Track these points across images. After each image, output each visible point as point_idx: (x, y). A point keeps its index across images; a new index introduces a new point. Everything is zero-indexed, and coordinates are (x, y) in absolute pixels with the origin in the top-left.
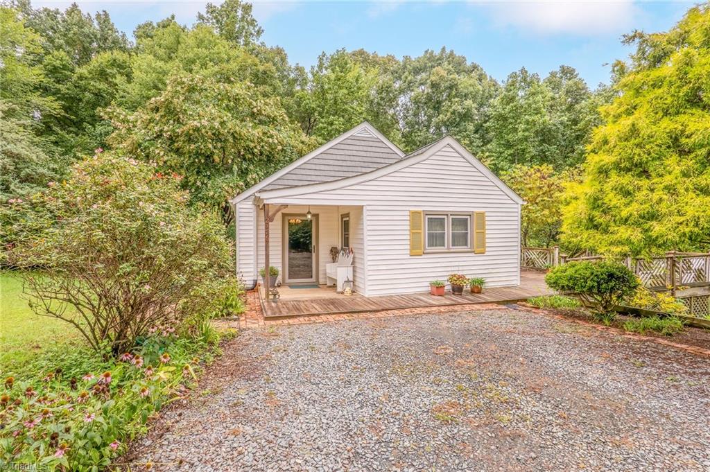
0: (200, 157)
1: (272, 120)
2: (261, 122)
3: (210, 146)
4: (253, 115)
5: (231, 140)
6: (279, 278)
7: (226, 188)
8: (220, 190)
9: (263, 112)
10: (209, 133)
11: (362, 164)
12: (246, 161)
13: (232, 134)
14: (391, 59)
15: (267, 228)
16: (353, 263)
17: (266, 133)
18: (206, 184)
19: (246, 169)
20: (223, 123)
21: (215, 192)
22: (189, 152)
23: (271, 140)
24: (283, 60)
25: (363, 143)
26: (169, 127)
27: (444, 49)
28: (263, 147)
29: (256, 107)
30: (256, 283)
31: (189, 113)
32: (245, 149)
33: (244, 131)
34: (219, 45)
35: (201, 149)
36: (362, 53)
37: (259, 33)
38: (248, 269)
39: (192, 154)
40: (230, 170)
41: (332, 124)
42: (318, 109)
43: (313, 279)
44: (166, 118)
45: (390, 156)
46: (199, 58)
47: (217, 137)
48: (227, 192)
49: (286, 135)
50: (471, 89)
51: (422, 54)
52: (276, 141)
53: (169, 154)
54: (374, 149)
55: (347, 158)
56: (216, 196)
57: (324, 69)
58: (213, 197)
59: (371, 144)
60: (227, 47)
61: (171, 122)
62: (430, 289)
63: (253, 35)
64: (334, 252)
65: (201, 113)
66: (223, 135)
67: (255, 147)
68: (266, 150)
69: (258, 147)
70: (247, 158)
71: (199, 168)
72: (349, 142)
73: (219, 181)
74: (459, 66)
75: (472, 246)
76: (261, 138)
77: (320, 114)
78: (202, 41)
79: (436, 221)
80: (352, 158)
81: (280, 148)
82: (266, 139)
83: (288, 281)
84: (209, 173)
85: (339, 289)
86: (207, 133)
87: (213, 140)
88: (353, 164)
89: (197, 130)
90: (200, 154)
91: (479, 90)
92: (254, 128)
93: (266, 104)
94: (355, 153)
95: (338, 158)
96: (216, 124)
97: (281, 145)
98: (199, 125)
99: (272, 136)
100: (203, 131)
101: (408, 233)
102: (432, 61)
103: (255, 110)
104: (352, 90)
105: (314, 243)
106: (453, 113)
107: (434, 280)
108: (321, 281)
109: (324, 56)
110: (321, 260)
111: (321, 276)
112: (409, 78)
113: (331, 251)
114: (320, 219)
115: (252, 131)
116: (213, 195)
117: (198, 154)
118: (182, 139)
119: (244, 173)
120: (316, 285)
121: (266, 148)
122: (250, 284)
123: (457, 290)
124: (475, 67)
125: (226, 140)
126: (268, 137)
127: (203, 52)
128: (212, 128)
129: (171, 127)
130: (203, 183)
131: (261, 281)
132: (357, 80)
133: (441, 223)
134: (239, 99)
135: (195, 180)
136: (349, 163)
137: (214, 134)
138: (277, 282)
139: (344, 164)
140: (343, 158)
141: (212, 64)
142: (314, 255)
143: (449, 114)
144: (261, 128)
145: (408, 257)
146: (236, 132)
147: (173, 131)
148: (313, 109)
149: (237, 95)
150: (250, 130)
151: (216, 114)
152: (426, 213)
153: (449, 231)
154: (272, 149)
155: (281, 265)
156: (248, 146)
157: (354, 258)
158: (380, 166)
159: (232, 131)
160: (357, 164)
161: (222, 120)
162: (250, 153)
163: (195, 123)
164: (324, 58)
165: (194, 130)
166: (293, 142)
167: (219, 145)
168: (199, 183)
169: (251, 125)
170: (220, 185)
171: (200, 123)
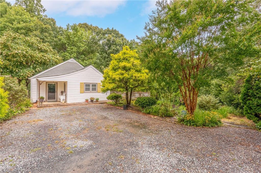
0: (18, 63)
1: (46, 51)
2: (41, 51)
3: (22, 59)
4: (38, 49)
5: (30, 57)
6: (45, 100)
7: (28, 73)
8: (25, 73)
9: (42, 48)
10: (22, 55)
11: (71, 69)
12: (35, 64)
13: (30, 56)
14: (97, 28)
15: (39, 86)
16: (66, 95)
17: (43, 55)
18: (20, 71)
19: (35, 67)
20: (26, 52)
21: (24, 74)
22: (13, 61)
23: (45, 58)
24: (54, 24)
25: (72, 64)
26: (5, 52)
27: (113, 28)
28: (42, 60)
29: (40, 47)
30: (37, 101)
31: (13, 47)
32: (35, 60)
33: (35, 55)
34: (26, 15)
35: (18, 60)
36: (85, 24)
37: (44, 10)
38: (34, 97)
39: (15, 61)
40: (29, 66)
41: (72, 49)
42: (67, 43)
43: (56, 100)
44: (4, 49)
45: (80, 67)
46: (16, 19)
47: (24, 56)
48: (28, 74)
49: (51, 56)
50: (119, 43)
51: (106, 29)
52: (47, 59)
53: (5, 61)
54: (75, 65)
55: (67, 68)
56: (24, 75)
57: (69, 30)
58: (22, 75)
59: (74, 64)
60: (29, 16)
61: (6, 50)
62: (85, 101)
63: (42, 11)
64: (62, 93)
65: (18, 48)
66: (27, 56)
67: (39, 60)
68: (43, 61)
69: (40, 60)
70: (36, 63)
71: (17, 66)
72: (67, 63)
73: (25, 70)
74: (117, 35)
75: (97, 91)
76: (41, 57)
77: (68, 45)
78: (18, 12)
79: (87, 85)
80: (68, 68)
81: (48, 60)
82: (43, 57)
83: (47, 100)
84: (21, 67)
85: (61, 102)
86: (21, 55)
87: (23, 57)
88: (69, 69)
89: (17, 54)
90: (18, 62)
91: (121, 43)
92: (39, 53)
93: (44, 45)
94: (69, 66)
95: (64, 67)
96: (24, 53)
97: (49, 59)
98: (17, 52)
99: (45, 57)
100: (19, 54)
101: (80, 88)
102: (109, 32)
103: (39, 48)
104: (80, 38)
105: (56, 90)
106: (113, 50)
107: (86, 99)
108: (58, 100)
109: (69, 25)
110: (58, 95)
111: (58, 99)
112: (101, 36)
113: (61, 92)
114: (58, 84)
115: (38, 55)
116: (23, 75)
117: (17, 61)
118: (11, 56)
119: (34, 68)
120: (57, 101)
121: (43, 60)
122: (35, 101)
123: (92, 101)
124: (122, 36)
125: (28, 58)
126: (44, 57)
127: (19, 17)
128: (23, 53)
129: (6, 52)
130: (18, 71)
131: (38, 101)
132: (82, 35)
133: (89, 85)
134: (33, 43)
135: (16, 69)
136: (67, 69)
137: (24, 55)
138: (44, 101)
139: (66, 69)
140: (65, 67)
141: (22, 22)
142: (56, 93)
143: (112, 50)
144: (42, 54)
145: (80, 93)
146: (32, 55)
147: (7, 53)
148: (65, 43)
149: (33, 42)
150: (37, 54)
151: (24, 48)
152: (85, 83)
153: (91, 87)
154: (45, 61)
155: (45, 96)
156: (36, 60)
157: (66, 94)
158: (71, 72)
159: (30, 55)
160: (70, 69)
161: (26, 51)
162: (37, 62)
163: (16, 51)
164: (69, 26)
165: (16, 54)
166: (53, 58)
167: (25, 59)
168: (17, 71)
169: (38, 52)
170: (25, 71)
171: (18, 52)
